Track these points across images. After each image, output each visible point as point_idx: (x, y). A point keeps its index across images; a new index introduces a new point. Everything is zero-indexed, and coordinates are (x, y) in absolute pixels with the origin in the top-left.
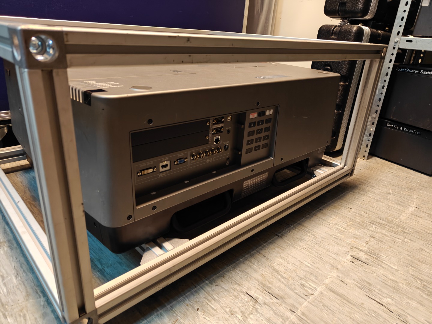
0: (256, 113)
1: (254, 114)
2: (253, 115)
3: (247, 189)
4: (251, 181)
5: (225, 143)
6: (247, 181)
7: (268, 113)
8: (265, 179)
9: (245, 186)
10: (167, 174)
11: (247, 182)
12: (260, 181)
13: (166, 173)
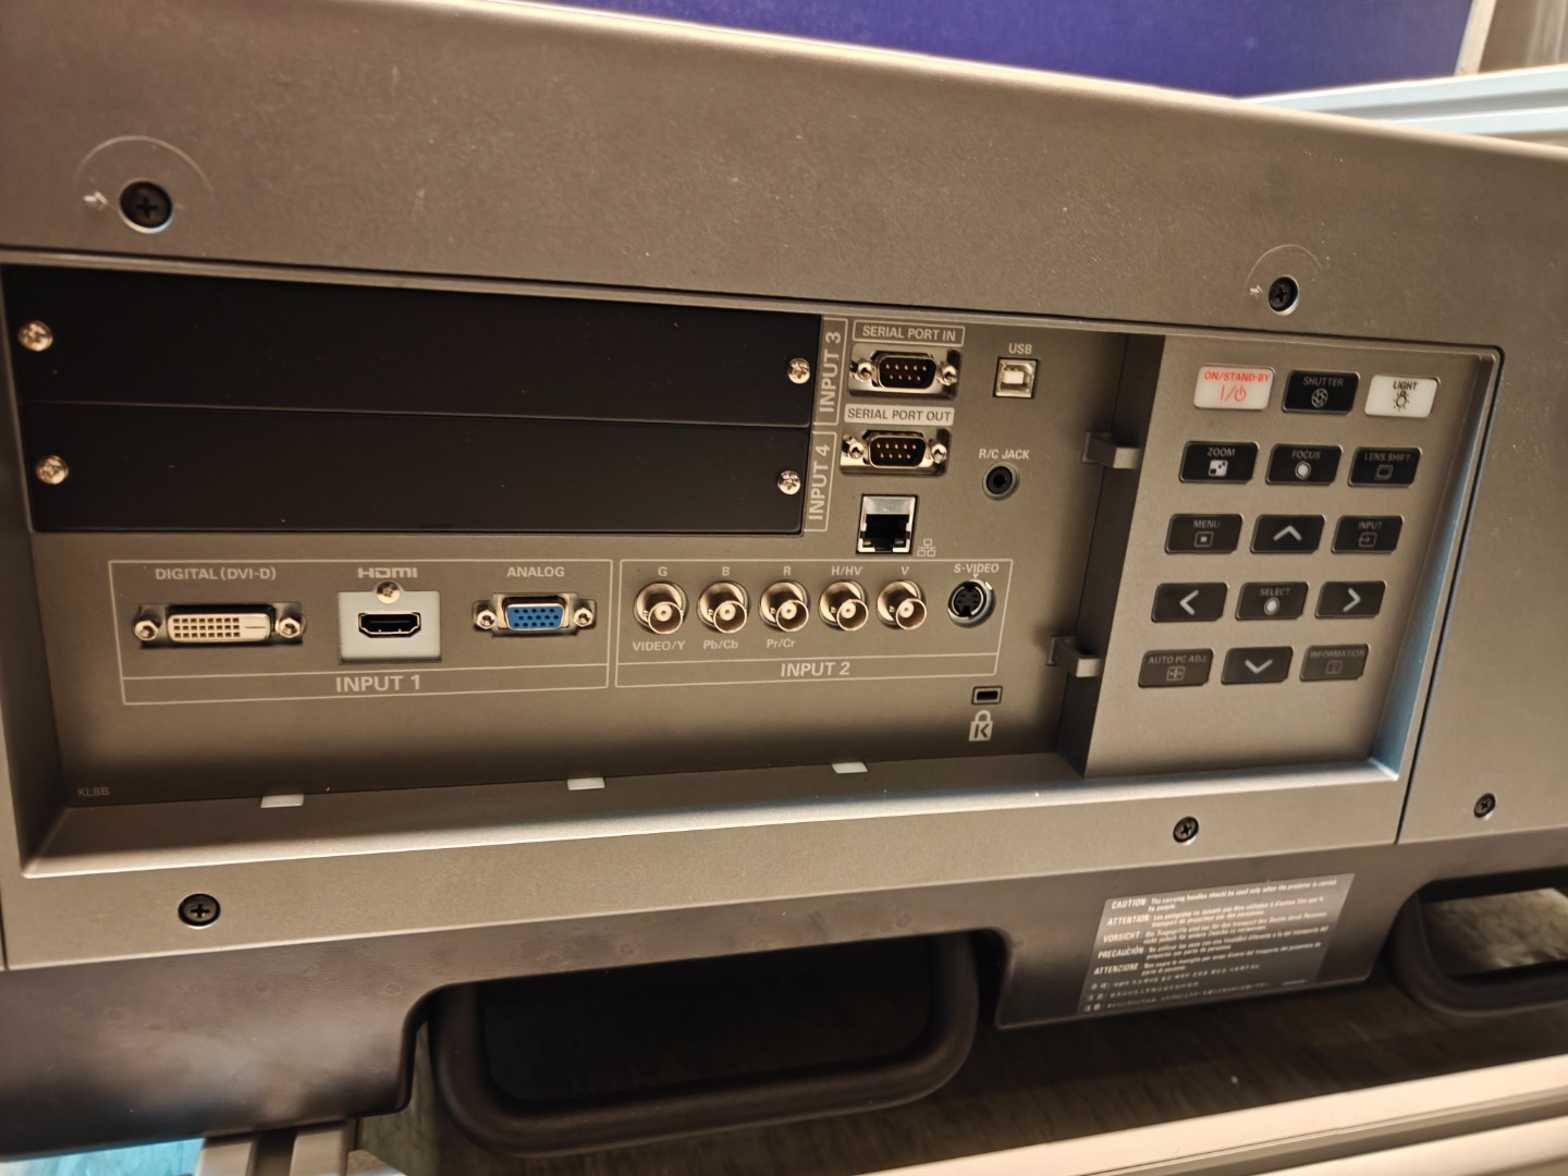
0: (1269, 373)
1: (1247, 378)
2: (1230, 384)
3: (1140, 959)
4: (1180, 907)
5: (957, 569)
6: (1142, 901)
7: (1380, 396)
8: (1318, 923)
9: (1115, 938)
10: (407, 684)
11: (1142, 910)
12: (1271, 928)
13: (396, 675)
